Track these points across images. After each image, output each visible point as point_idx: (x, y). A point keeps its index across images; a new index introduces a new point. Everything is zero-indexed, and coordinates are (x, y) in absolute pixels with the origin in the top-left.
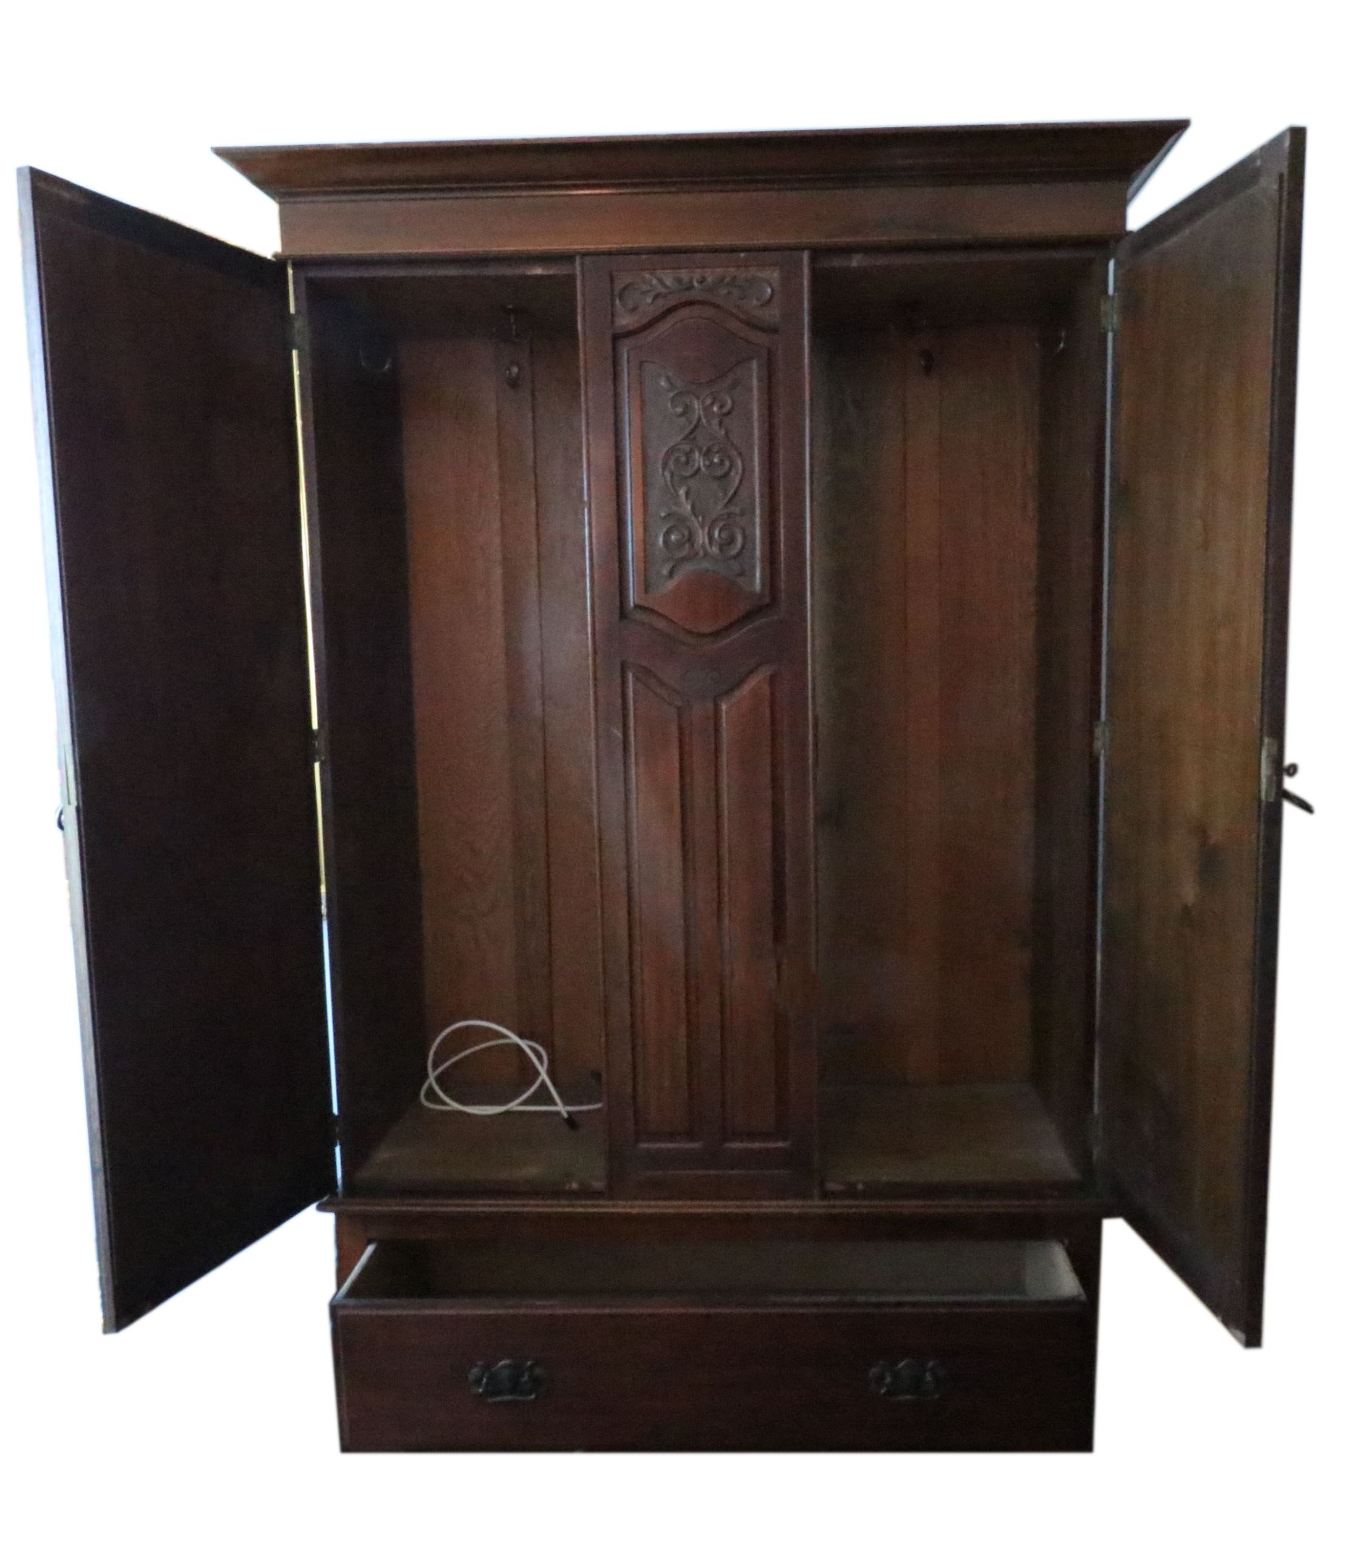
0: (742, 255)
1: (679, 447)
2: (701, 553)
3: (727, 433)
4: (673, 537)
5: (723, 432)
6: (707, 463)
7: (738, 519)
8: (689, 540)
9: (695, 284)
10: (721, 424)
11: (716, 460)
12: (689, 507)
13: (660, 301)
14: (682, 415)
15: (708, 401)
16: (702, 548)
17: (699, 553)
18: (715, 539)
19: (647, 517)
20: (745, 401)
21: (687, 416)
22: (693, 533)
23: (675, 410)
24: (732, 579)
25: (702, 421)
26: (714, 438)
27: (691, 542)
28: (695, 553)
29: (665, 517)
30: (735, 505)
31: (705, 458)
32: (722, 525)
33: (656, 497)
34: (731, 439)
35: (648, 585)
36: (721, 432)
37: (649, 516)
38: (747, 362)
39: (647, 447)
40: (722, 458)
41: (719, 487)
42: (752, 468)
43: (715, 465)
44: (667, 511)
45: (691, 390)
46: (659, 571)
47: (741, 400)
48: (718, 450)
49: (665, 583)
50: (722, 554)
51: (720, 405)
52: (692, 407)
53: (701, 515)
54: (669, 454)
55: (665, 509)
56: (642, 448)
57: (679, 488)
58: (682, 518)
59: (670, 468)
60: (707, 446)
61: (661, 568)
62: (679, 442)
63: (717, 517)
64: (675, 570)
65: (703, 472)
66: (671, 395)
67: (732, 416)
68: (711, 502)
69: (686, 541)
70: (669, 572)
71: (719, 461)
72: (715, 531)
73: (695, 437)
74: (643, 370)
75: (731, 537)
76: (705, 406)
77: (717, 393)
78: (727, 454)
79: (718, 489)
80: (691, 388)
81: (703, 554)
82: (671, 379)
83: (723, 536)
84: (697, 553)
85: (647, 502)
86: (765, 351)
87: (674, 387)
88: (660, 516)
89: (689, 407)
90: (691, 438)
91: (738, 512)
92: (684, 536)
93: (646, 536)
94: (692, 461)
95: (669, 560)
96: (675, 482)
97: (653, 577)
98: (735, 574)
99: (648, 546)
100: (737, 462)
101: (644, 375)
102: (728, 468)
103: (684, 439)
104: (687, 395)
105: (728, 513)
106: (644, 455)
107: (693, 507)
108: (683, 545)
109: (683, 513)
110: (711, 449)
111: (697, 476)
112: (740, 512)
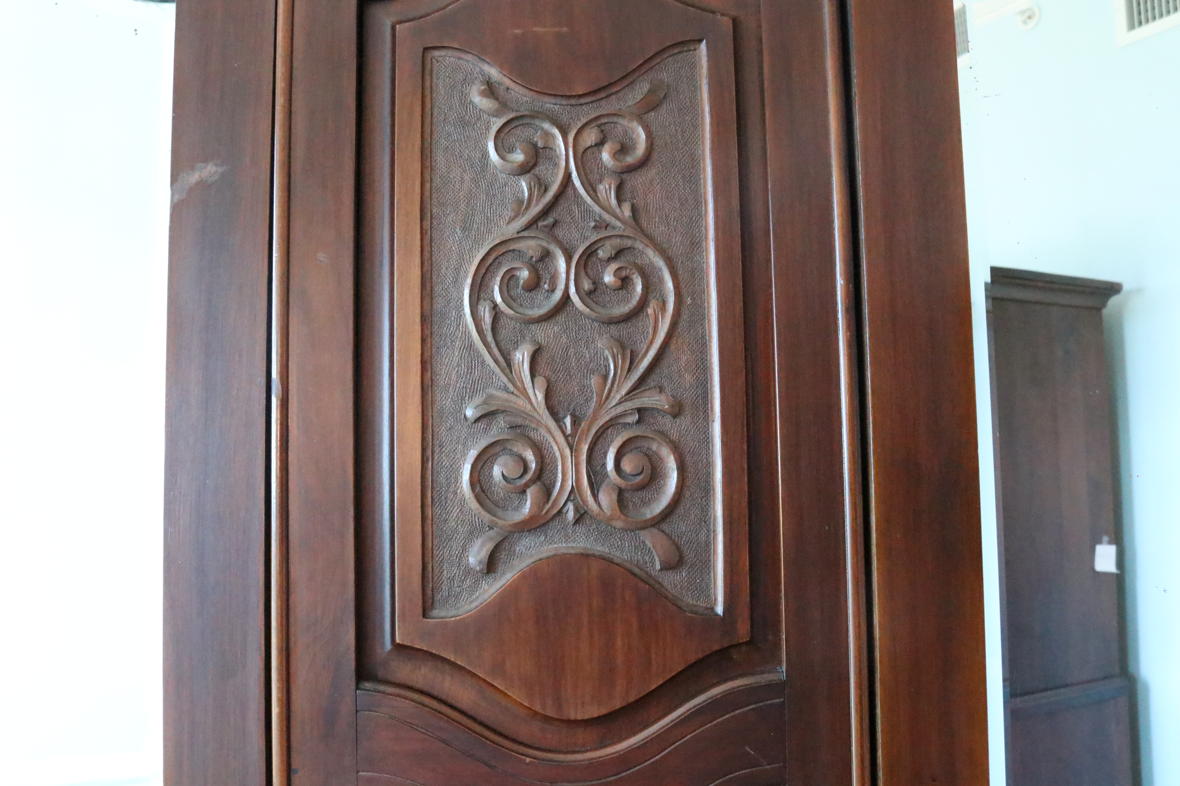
1: (515, 245)
2: (571, 515)
3: (634, 210)
4: (497, 471)
5: (627, 212)
6: (587, 285)
7: (666, 423)
8: (539, 475)
10: (620, 189)
11: (608, 278)
12: (538, 397)
14: (525, 169)
15: (590, 137)
16: (574, 500)
17: (565, 511)
18: (606, 475)
19: (430, 421)
20: (680, 137)
21: (537, 172)
22: (548, 461)
23: (508, 159)
24: (651, 576)
25: (573, 184)
26: (604, 225)
27: (544, 485)
28: (555, 511)
29: (477, 420)
30: (658, 390)
31: (583, 274)
32: (625, 439)
33: (457, 369)
34: (647, 227)
35: (429, 592)
36: (621, 209)
37: (435, 414)
38: (685, 49)
39: (433, 249)
40: (624, 273)
41: (618, 344)
42: (701, 294)
43: (608, 290)
44: (485, 403)
45: (549, 111)
46: (461, 556)
47: (670, 135)
48: (613, 252)
49: (476, 585)
50: (624, 515)
51: (618, 147)
52: (548, 150)
53: (571, 414)
54: (491, 265)
55: (478, 400)
56: (422, 251)
57: (516, 345)
58: (519, 421)
59: (492, 299)
60: (587, 244)
61: (464, 549)
62: (515, 236)
63: (611, 420)
64: (501, 554)
65: (576, 309)
66: (497, 123)
67: (651, 173)
68: (594, 381)
69: (532, 481)
70: (486, 560)
71: (617, 279)
72: (605, 454)
73: (555, 223)
74: (428, 67)
75: (648, 471)
76: (581, 150)
77: (611, 119)
78: (638, 261)
79: (615, 350)
80: (548, 105)
81: (575, 514)
82: (497, 85)
83: (627, 466)
84: (560, 512)
85: (432, 380)
86: (726, 23)
87: (504, 106)
88: (463, 416)
89: (541, 151)
90: (545, 226)
91: (667, 407)
92: (526, 469)
93: (426, 469)
94: (548, 281)
95: (487, 529)
96: (503, 333)
97: (445, 572)
98: (658, 567)
99: (432, 493)
100: (661, 280)
101: (431, 78)
102: (641, 299)
103: (528, 227)
104: (537, 122)
105: (640, 410)
106: (425, 269)
107: (548, 396)
108: (524, 492)
109: (523, 409)
110: (596, 250)
111: (561, 318)
112: (672, 406)
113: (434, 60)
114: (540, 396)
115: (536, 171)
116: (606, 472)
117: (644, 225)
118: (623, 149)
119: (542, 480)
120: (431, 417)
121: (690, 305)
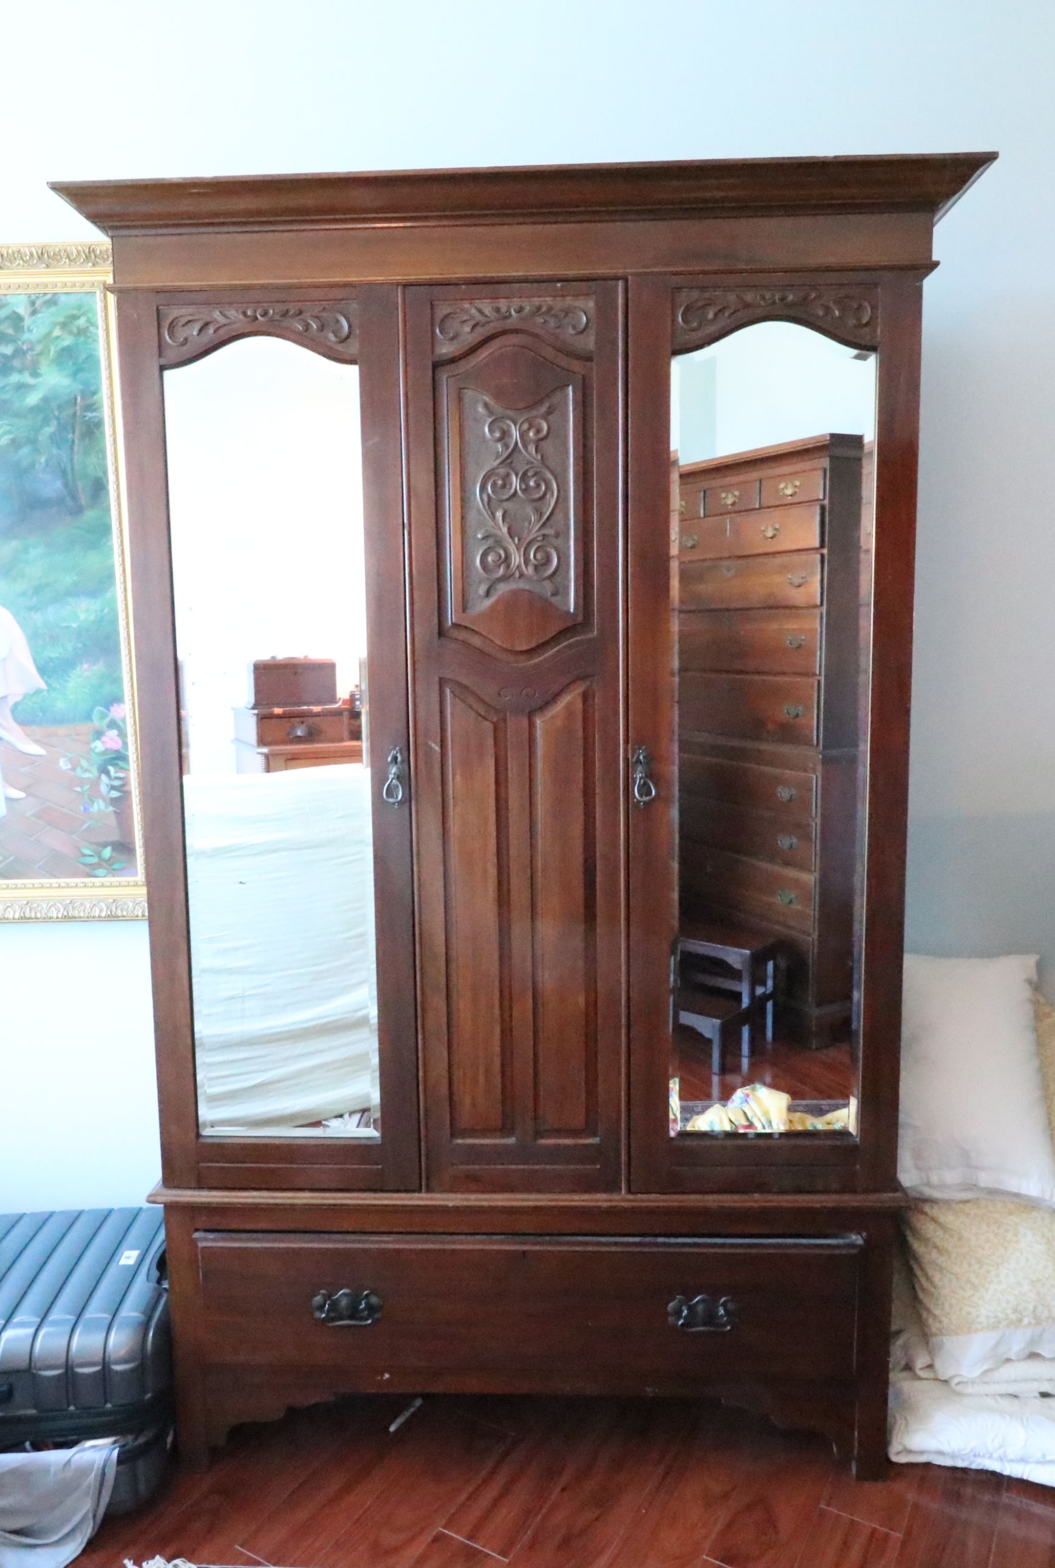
0: (559, 285)
2: (517, 574)
3: (542, 456)
4: (490, 559)
5: (539, 457)
6: (524, 486)
7: (553, 540)
8: (505, 560)
9: (513, 313)
10: (537, 448)
11: (532, 483)
12: (505, 530)
13: (479, 330)
14: (500, 440)
15: (526, 426)
16: (518, 569)
17: (515, 573)
18: (530, 560)
19: (465, 540)
20: (560, 426)
22: (509, 554)
23: (493, 435)
24: (547, 598)
25: (519, 446)
26: (530, 462)
27: (507, 563)
28: (511, 573)
29: (483, 538)
30: (550, 527)
31: (522, 482)
32: (537, 546)
33: (474, 519)
35: (465, 604)
36: (537, 456)
37: (466, 536)
38: (563, 388)
39: (465, 472)
40: (538, 482)
41: (535, 510)
42: (567, 491)
43: (532, 488)
44: (485, 532)
45: (509, 415)
46: (476, 590)
47: (557, 425)
48: (534, 473)
49: (482, 601)
50: (537, 575)
51: (536, 430)
52: (509, 432)
53: (517, 537)
54: (487, 478)
55: (482, 531)
56: (461, 473)
57: (496, 510)
58: (498, 539)
59: (487, 492)
60: (524, 470)
61: (478, 588)
62: (496, 467)
64: (491, 590)
65: (520, 496)
66: (490, 420)
67: (549, 441)
68: (526, 524)
69: (503, 563)
70: (486, 592)
71: (535, 484)
72: (530, 552)
73: (511, 462)
74: (462, 396)
75: (546, 558)
76: (521, 432)
77: (533, 419)
78: (543, 477)
79: (534, 512)
80: (509, 413)
81: (519, 574)
82: (489, 405)
83: (539, 556)
84: (513, 573)
85: (465, 523)
86: (581, 377)
87: (491, 413)
88: (477, 537)
89: (506, 432)
90: (508, 463)
91: (553, 534)
92: (500, 557)
93: (463, 558)
94: (509, 485)
95: (486, 580)
96: (492, 505)
97: (471, 596)
98: (549, 594)
99: (466, 566)
100: (552, 485)
101: (463, 401)
102: (544, 492)
103: (501, 463)
104: (505, 420)
105: (544, 536)
106: (462, 479)
107: (509, 529)
108: (499, 566)
109: (500, 535)
110: (527, 472)
111: (514, 499)
112: (555, 534)
115: (504, 440)
117: (546, 462)
118: (538, 431)
119: (507, 561)
120: (465, 538)
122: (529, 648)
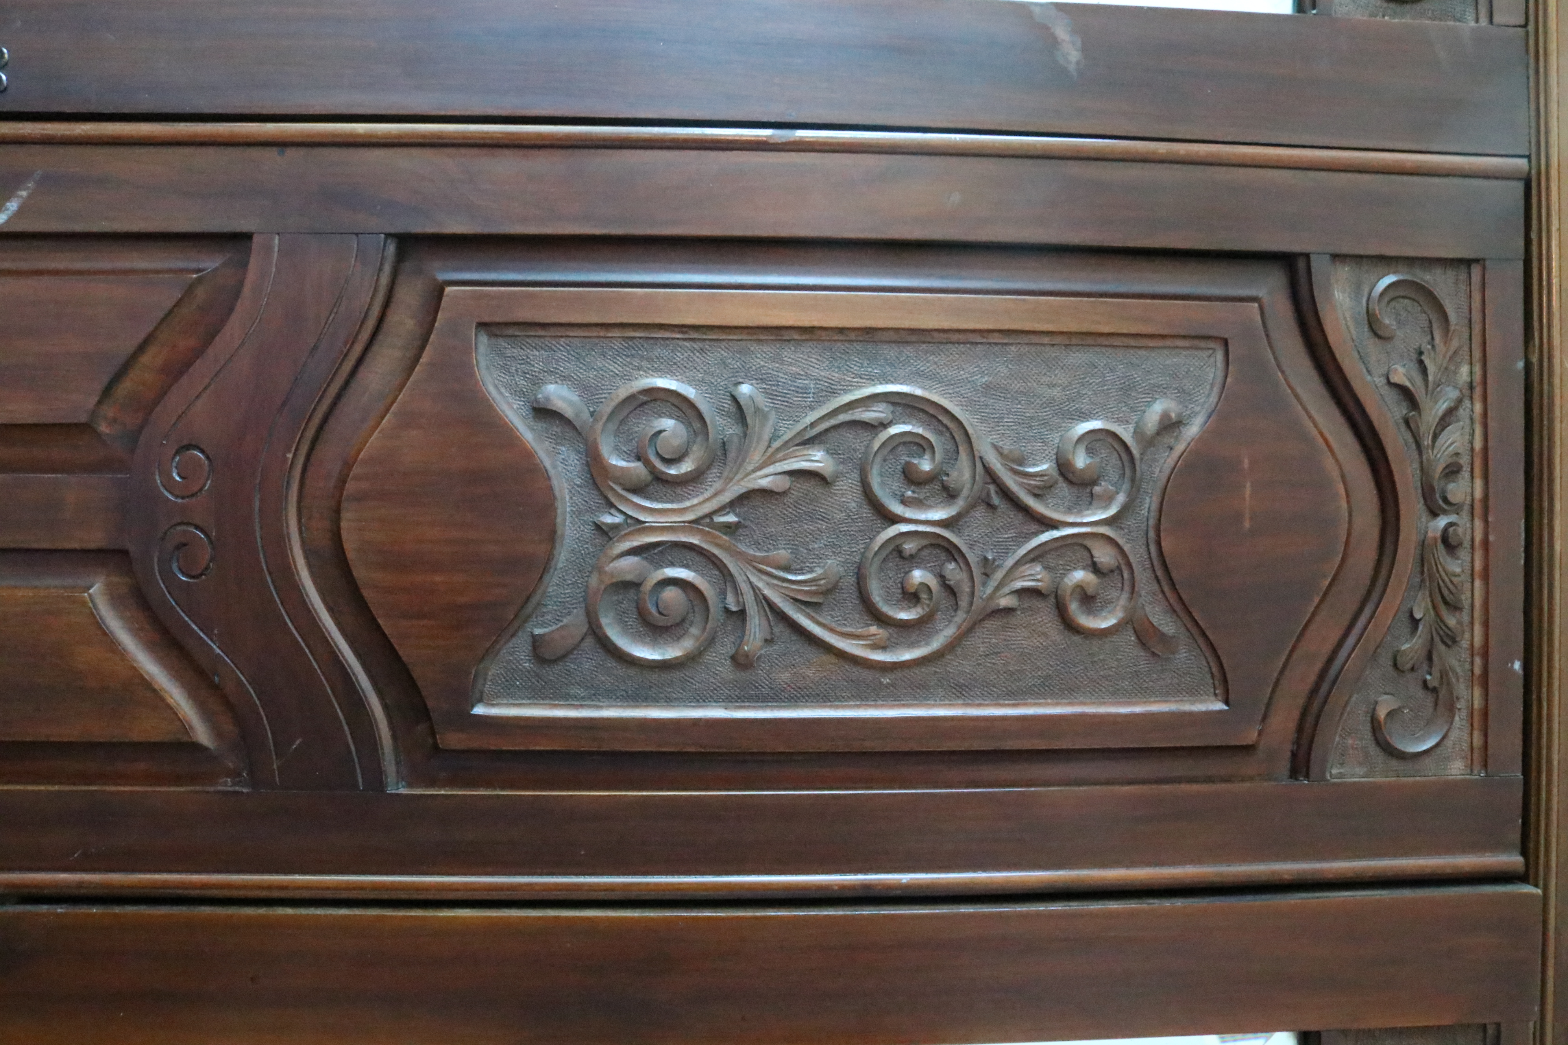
0: (1517, 666)
1: (963, 456)
2: (608, 519)
3: (1008, 611)
4: (668, 424)
5: (1004, 602)
6: (909, 547)
7: (725, 648)
8: (659, 479)
9: (1442, 522)
10: (1035, 593)
11: (918, 575)
12: (764, 480)
13: (1397, 410)
14: (1064, 468)
15: (1104, 556)
16: (627, 523)
17: (613, 511)
18: (659, 566)
19: (735, 337)
20: (1102, 673)
21: (1060, 485)
22: (679, 491)
23: (1078, 446)
24: (526, 621)
25: (1043, 532)
26: (988, 571)
27: (647, 485)
28: (613, 500)
29: (734, 399)
30: (769, 638)
31: (925, 542)
32: (706, 593)
33: (803, 373)
34: (983, 628)
35: (510, 331)
36: (1008, 594)
37: (743, 343)
38: (1217, 682)
39: (962, 346)
40: (924, 596)
41: (830, 586)
42: (894, 697)
43: (903, 575)
44: (757, 410)
45: (1141, 502)
46: (557, 373)
47: (1104, 660)
48: (952, 583)
49: (520, 393)
50: (605, 589)
51: (1090, 591)
52: (1089, 499)
53: (739, 522)
54: (939, 421)
55: (762, 401)
56: (959, 331)
57: (832, 452)
58: (732, 455)
59: (894, 421)
60: (964, 549)
61: (565, 378)
62: (976, 453)
63: (731, 575)
64: (557, 427)
65: (879, 532)
66: (1126, 433)
67: (1057, 633)
68: (783, 554)
69: (652, 470)
70: (549, 407)
71: (916, 587)
72: (687, 566)
73: (991, 507)
74: (1202, 344)
75: (661, 621)
76: (1089, 543)
77: (1127, 583)
78: (939, 616)
79: (822, 582)
80: (1148, 500)
81: (607, 524)
82: (1175, 434)
83: (671, 594)
84: (612, 505)
85: (788, 341)
86: (1251, 737)
87: (1149, 442)
88: (741, 380)
89: (1088, 490)
90: (988, 494)
91: (746, 648)
92: (669, 462)
93: (673, 331)
94: (916, 495)
95: (591, 409)
96: (849, 435)
97: (537, 353)
98: (537, 631)
99: (640, 338)
100: (912, 645)
101: (1188, 348)
102: (889, 618)
103: (989, 472)
104: (1126, 486)
105: (742, 613)
106: (936, 334)
107: (765, 493)
108: (639, 459)
109: (747, 460)
110: (955, 560)
111: (867, 512)
112: (747, 655)
113: (1211, 352)
114: (764, 483)
115: (1062, 484)
116: (662, 567)
117: (988, 624)
118: (1088, 599)
119: (654, 483)
120: (740, 338)
121: (881, 683)
122: (351, 555)
